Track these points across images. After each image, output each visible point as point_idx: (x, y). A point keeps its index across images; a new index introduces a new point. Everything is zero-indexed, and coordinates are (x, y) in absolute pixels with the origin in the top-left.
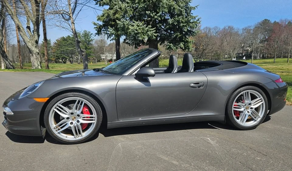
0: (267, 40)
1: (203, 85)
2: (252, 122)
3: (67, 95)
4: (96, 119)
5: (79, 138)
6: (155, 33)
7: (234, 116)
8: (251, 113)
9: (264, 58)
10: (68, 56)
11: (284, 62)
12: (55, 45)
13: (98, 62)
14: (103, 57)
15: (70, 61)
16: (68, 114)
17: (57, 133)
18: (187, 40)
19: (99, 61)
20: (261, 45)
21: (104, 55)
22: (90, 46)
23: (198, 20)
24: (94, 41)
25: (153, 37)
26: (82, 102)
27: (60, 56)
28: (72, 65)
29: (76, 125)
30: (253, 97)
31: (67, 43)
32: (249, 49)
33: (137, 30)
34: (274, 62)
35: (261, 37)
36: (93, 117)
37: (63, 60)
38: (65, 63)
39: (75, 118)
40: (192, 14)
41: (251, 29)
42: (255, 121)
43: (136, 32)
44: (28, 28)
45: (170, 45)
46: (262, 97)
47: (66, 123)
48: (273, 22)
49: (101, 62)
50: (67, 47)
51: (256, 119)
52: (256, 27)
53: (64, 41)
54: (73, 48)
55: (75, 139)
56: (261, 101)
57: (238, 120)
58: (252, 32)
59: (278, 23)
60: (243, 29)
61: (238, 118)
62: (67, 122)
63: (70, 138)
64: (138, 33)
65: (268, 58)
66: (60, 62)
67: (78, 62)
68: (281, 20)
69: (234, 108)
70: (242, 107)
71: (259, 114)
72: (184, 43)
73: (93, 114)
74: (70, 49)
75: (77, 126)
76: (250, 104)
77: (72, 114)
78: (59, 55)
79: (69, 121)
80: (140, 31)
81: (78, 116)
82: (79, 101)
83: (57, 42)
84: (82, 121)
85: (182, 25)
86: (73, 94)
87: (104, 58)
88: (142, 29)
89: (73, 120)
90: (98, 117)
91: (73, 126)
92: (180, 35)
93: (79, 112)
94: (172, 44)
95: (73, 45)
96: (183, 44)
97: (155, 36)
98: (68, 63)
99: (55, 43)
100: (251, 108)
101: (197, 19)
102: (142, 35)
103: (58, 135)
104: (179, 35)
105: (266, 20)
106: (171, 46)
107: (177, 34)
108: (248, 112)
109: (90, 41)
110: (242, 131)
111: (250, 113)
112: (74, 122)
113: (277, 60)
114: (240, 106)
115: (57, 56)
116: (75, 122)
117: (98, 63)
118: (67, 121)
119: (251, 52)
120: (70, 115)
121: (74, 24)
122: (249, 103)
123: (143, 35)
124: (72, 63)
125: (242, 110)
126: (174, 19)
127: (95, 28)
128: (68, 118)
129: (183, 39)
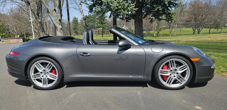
6: (135, 8)
12: (81, 22)
18: (169, 12)
22: (105, 21)
33: (117, 7)
43: (116, 8)
44: (55, 10)
50: (89, 23)
53: (86, 18)
54: (93, 24)
64: (119, 9)
80: (120, 7)
88: (122, 5)
95: (93, 21)
107: (158, 7)
109: (105, 18)
121: (81, 5)
127: (87, 7)
129: (165, 12)
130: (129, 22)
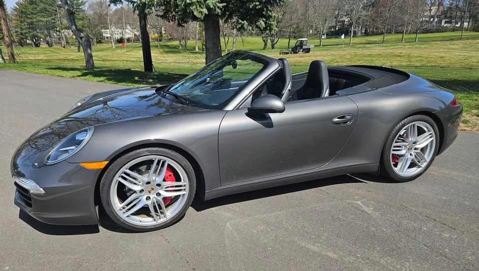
1: (352, 119)
2: (414, 169)
3: (139, 153)
4: (187, 188)
5: (162, 220)
7: (392, 163)
8: (415, 156)
9: (367, 34)
10: (43, 33)
11: (397, 41)
12: (16, 13)
13: (97, 43)
14: (107, 34)
15: (48, 43)
16: (141, 184)
17: (125, 216)
18: (270, 13)
19: (100, 42)
20: (364, 13)
21: (108, 30)
22: (81, 14)
24: (87, 4)
25: (215, 11)
26: (164, 163)
27: (26, 33)
28: (51, 49)
29: (155, 200)
30: (421, 132)
31: (38, 9)
32: (347, 20)
34: (383, 42)
36: (181, 186)
37: (33, 41)
38: (37, 45)
42: (419, 167)
45: (243, 22)
46: (432, 132)
47: (139, 200)
49: (104, 44)
50: (38, 16)
51: (420, 164)
53: (30, 4)
54: (49, 19)
55: (155, 223)
56: (431, 137)
57: (395, 168)
61: (396, 165)
62: (140, 198)
63: (146, 221)
65: (373, 34)
66: (29, 44)
67: (61, 43)
69: (393, 150)
70: (404, 148)
71: (426, 156)
72: (265, 20)
73: (182, 181)
74: (45, 20)
75: (157, 202)
76: (415, 143)
77: (148, 183)
78: (24, 31)
79: (143, 196)
81: (159, 185)
82: (159, 161)
83: (18, 7)
84: (165, 194)
86: (147, 151)
87: (109, 35)
89: (150, 193)
90: (191, 186)
91: (151, 203)
92: (260, 5)
93: (159, 180)
94: (245, 21)
95: (48, 11)
96: (263, 21)
97: (218, 7)
98: (44, 45)
99: (15, 10)
100: (415, 149)
102: (198, 6)
103: (127, 220)
104: (258, 5)
106: (245, 26)
107: (254, 3)
108: (411, 155)
109: (80, 6)
110: (400, 184)
111: (413, 157)
112: (151, 197)
113: (388, 37)
114: (399, 147)
115: (21, 34)
116: (153, 196)
117: (98, 45)
118: (140, 196)
119: (351, 25)
120: (145, 185)
122: (414, 141)
123: (200, 6)
124: (51, 46)
125: (403, 152)
128: (142, 191)
129: (264, 13)
130: (184, 26)
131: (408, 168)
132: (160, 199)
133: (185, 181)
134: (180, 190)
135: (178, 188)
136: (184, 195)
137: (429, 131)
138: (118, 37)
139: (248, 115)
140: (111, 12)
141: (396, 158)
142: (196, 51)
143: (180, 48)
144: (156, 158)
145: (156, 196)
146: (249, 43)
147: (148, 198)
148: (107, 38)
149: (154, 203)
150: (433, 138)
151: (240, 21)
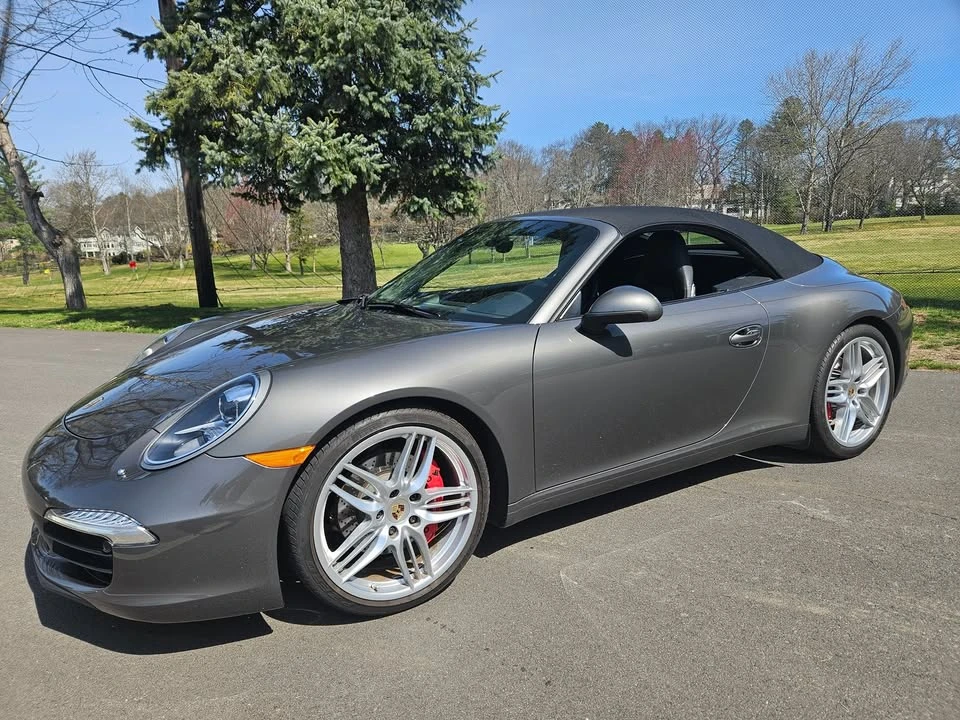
0: (607, 184)
1: (760, 334)
2: (862, 430)
4: (474, 499)
5: (421, 582)
6: (381, 161)
7: (828, 421)
8: (861, 405)
16: (378, 496)
17: (343, 580)
23: (500, 120)
25: (369, 176)
26: (427, 443)
29: (407, 534)
33: (319, 153)
35: (592, 173)
36: (458, 496)
39: (402, 509)
40: (479, 98)
41: (566, 153)
42: (869, 426)
43: (318, 158)
45: (421, 201)
46: (883, 356)
47: (374, 536)
48: (617, 131)
51: (869, 421)
52: (576, 146)
55: (407, 590)
56: (882, 367)
57: (833, 431)
58: (567, 159)
59: (630, 133)
60: (544, 151)
62: (376, 532)
63: (387, 589)
68: (638, 127)
69: (829, 395)
70: (842, 390)
72: (462, 195)
73: (462, 483)
75: (411, 538)
76: (858, 379)
77: (395, 493)
79: (382, 525)
81: (416, 497)
82: (417, 442)
84: (429, 518)
85: (456, 134)
86: (395, 417)
89: (396, 517)
90: (481, 493)
92: (451, 169)
93: (417, 484)
94: (426, 199)
96: (459, 197)
97: (376, 172)
100: (860, 392)
101: (496, 115)
102: (337, 168)
103: (348, 588)
104: (447, 170)
105: (599, 125)
106: (426, 207)
108: (854, 403)
111: (858, 407)
112: (400, 527)
114: (837, 388)
116: (403, 524)
118: (376, 528)
120: (387, 499)
122: (858, 374)
125: (842, 398)
126: (433, 117)
128: (380, 514)
131: (853, 430)
132: (419, 529)
133: (468, 483)
134: (456, 507)
135: (451, 503)
136: (466, 517)
137: (877, 356)
138: (116, 251)
139: (581, 330)
140: (100, 203)
141: (833, 410)
142: (287, 273)
143: (254, 268)
144: (410, 433)
145: (407, 523)
146: (392, 253)
147: (393, 530)
148: (91, 254)
149: (405, 542)
150: (885, 369)
151: (416, 199)
